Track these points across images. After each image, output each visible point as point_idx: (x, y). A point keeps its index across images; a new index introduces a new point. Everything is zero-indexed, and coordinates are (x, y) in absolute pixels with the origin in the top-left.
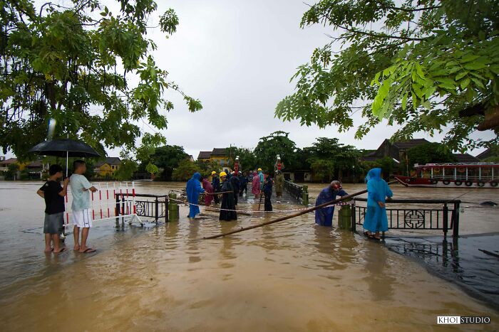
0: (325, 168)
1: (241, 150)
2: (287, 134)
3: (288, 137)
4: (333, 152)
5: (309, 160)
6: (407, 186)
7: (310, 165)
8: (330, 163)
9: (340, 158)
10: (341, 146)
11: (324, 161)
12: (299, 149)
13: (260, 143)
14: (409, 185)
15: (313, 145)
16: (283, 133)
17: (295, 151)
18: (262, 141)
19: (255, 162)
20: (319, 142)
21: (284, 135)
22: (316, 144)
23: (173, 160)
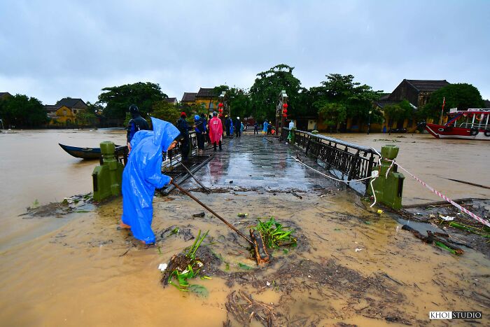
0: (336, 113)
1: (233, 90)
2: (291, 70)
3: (292, 73)
4: (346, 93)
5: (316, 104)
6: (437, 137)
7: (317, 110)
8: (341, 107)
9: (354, 101)
10: (355, 86)
11: (335, 104)
12: (304, 90)
13: (257, 80)
14: (441, 136)
15: (321, 85)
16: (286, 67)
17: (300, 91)
18: (260, 77)
19: (251, 106)
20: (328, 81)
21: (288, 70)
22: (326, 83)
23: (147, 103)
